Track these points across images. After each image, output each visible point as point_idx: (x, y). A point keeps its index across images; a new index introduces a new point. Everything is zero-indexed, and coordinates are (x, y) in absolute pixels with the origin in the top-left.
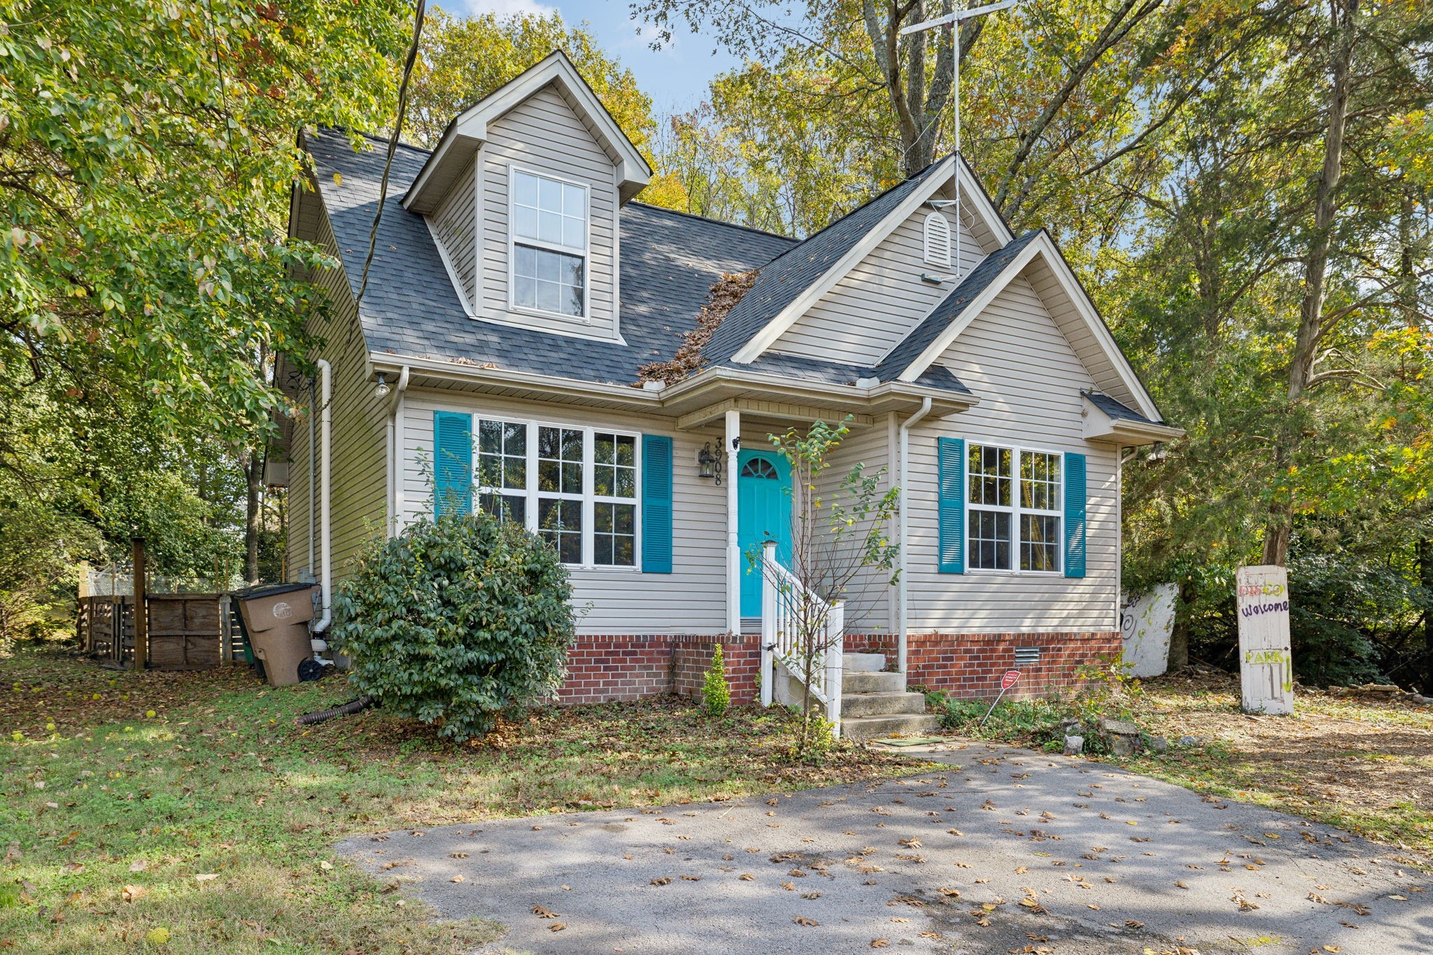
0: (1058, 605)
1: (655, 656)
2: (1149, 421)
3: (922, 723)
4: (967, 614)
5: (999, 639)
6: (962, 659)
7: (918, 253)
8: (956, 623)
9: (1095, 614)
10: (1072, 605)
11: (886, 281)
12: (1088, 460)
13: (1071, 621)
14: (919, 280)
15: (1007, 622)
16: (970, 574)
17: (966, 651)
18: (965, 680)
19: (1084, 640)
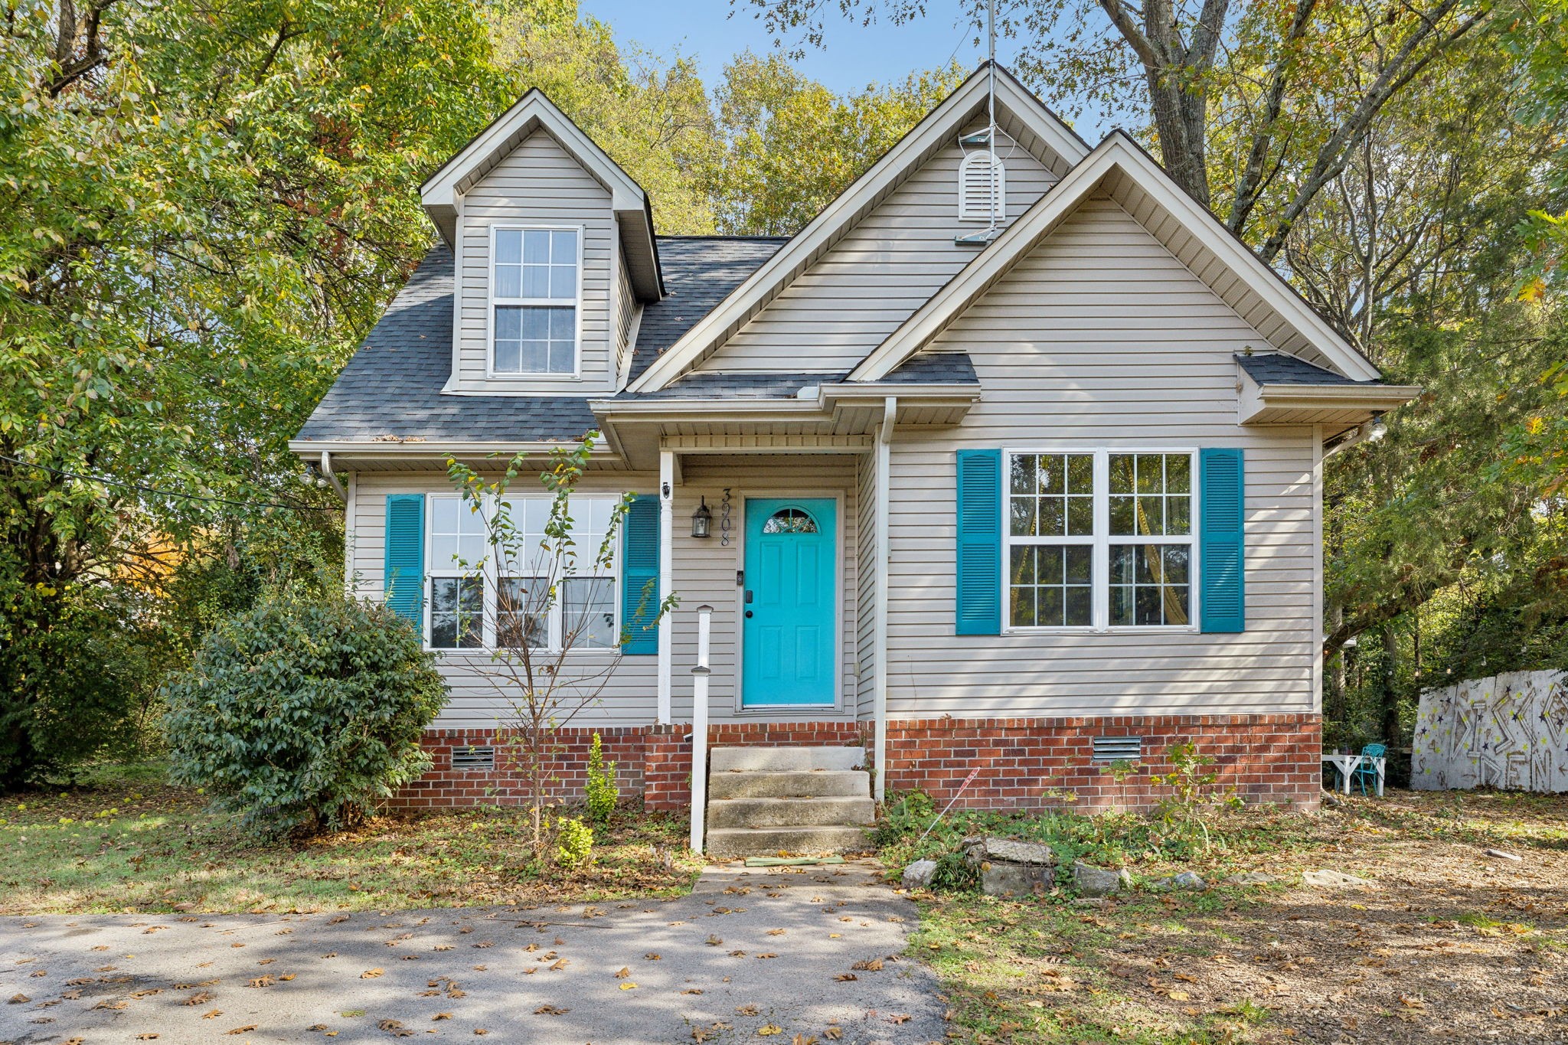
0: (1190, 675)
1: (632, 752)
2: (1351, 381)
3: (838, 839)
4: (1008, 690)
5: (1061, 725)
6: (990, 753)
7: (950, 210)
8: (988, 703)
9: (1269, 686)
10: (1217, 675)
11: (895, 257)
12: (1248, 455)
13: (1216, 700)
14: (952, 246)
15: (1083, 702)
16: (1011, 635)
17: (997, 743)
18: (996, 783)
19: (1233, 726)
